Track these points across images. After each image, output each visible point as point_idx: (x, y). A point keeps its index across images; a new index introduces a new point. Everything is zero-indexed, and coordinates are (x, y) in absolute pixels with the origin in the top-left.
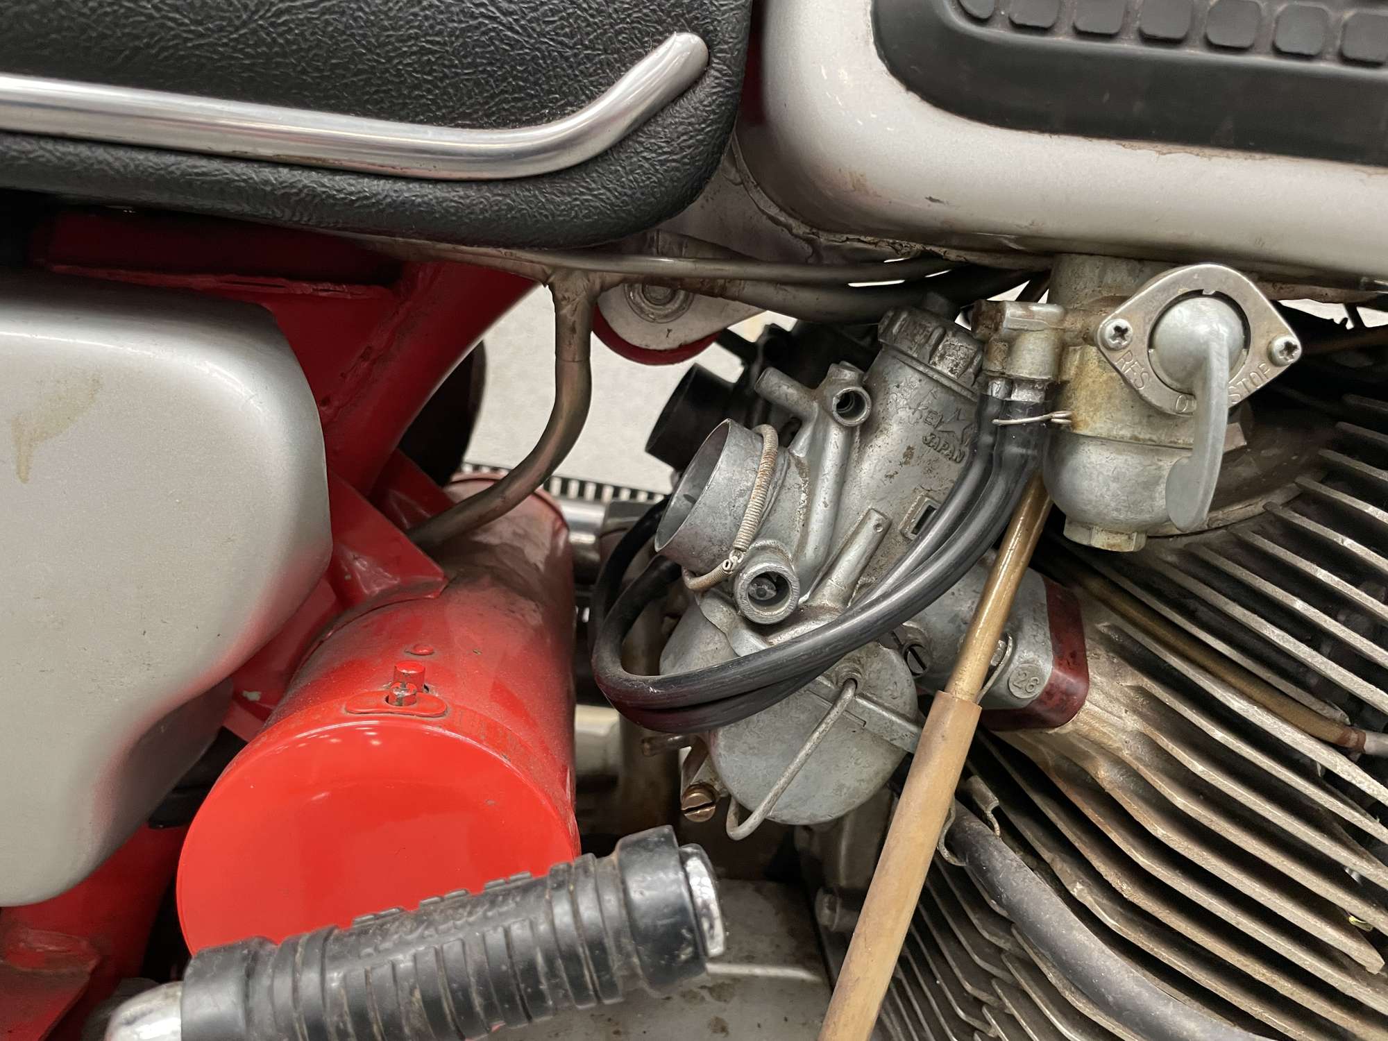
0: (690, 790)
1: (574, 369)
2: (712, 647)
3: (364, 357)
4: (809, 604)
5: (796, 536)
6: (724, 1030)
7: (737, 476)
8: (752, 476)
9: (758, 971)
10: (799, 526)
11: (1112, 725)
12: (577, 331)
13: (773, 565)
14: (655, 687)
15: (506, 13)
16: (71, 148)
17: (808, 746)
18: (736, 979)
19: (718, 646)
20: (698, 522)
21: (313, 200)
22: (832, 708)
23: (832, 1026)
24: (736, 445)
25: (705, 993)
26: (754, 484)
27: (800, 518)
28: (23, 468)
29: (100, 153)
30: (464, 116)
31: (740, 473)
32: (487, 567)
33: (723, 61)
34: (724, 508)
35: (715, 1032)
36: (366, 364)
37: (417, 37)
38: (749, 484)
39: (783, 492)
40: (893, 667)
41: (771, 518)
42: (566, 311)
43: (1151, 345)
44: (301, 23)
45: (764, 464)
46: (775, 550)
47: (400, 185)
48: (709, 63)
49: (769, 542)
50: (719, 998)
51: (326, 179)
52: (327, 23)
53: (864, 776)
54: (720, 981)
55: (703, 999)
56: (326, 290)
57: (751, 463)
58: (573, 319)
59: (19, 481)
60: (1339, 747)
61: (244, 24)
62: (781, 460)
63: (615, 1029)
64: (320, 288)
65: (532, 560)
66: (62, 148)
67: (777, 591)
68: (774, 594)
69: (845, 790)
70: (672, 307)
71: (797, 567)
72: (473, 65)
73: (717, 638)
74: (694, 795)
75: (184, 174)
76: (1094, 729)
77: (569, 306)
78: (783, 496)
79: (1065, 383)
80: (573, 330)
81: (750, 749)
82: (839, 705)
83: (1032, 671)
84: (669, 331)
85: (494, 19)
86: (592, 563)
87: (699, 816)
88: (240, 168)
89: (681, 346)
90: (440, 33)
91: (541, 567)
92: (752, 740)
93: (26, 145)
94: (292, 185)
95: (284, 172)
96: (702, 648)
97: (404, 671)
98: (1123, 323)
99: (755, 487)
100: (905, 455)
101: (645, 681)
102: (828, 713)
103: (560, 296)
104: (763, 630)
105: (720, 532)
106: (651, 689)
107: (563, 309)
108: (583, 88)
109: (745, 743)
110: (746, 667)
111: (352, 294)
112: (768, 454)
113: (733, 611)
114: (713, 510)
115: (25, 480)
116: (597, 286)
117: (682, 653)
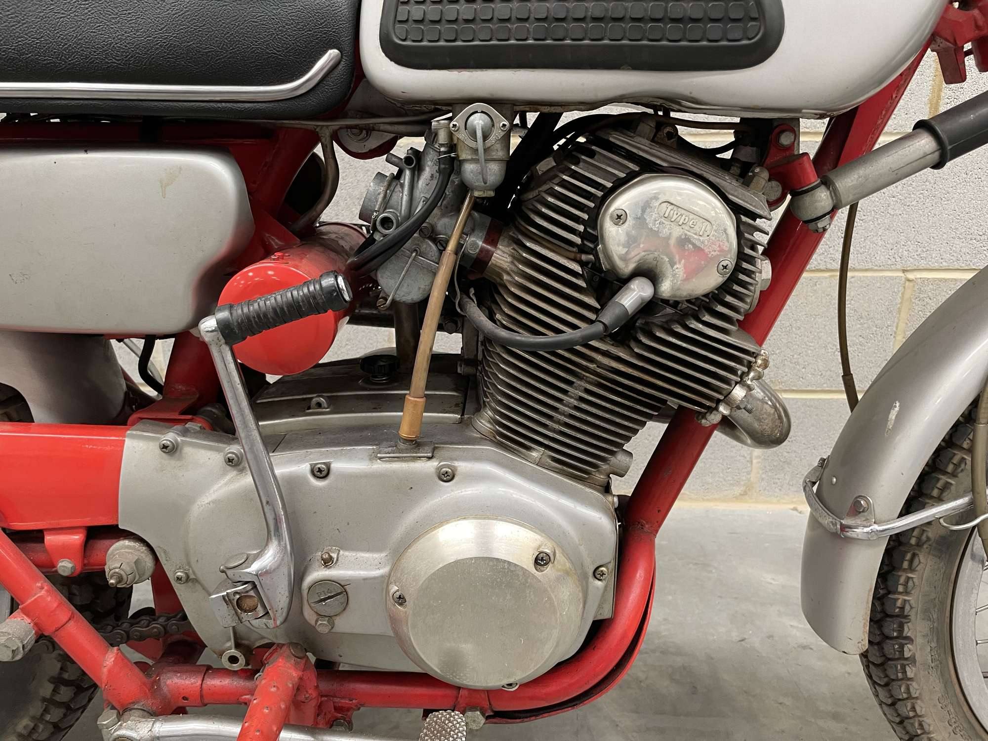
1: (331, 161)
3: (265, 166)
5: (400, 208)
7: (377, 188)
8: (381, 188)
11: (504, 261)
12: (328, 147)
13: (387, 214)
15: (278, 51)
16: (167, 103)
20: (366, 205)
21: (231, 110)
22: (409, 259)
27: (400, 202)
28: (164, 194)
29: (175, 104)
30: (271, 82)
33: (346, 56)
34: (373, 199)
36: (266, 168)
37: (254, 62)
39: (394, 193)
40: (430, 246)
41: (390, 202)
43: (466, 129)
44: (223, 62)
45: (385, 184)
46: (393, 212)
47: (255, 104)
48: (342, 57)
49: (390, 210)
51: (235, 105)
52: (230, 61)
53: (427, 284)
56: (248, 141)
57: (383, 184)
58: (326, 143)
60: (574, 260)
61: (208, 65)
62: (394, 183)
66: (165, 103)
69: (421, 289)
70: (361, 136)
72: (271, 68)
75: (197, 107)
76: (497, 262)
77: (324, 139)
78: (393, 195)
79: (455, 145)
81: (388, 277)
82: (411, 258)
83: (474, 244)
84: (364, 145)
85: (275, 54)
88: (212, 104)
89: (370, 150)
90: (261, 60)
92: (388, 274)
93: (156, 103)
94: (226, 107)
95: (223, 104)
98: (455, 123)
100: (431, 177)
102: (408, 261)
105: (374, 207)
107: (322, 140)
108: (304, 70)
109: (386, 275)
112: (387, 181)
114: (370, 200)
115: (164, 198)
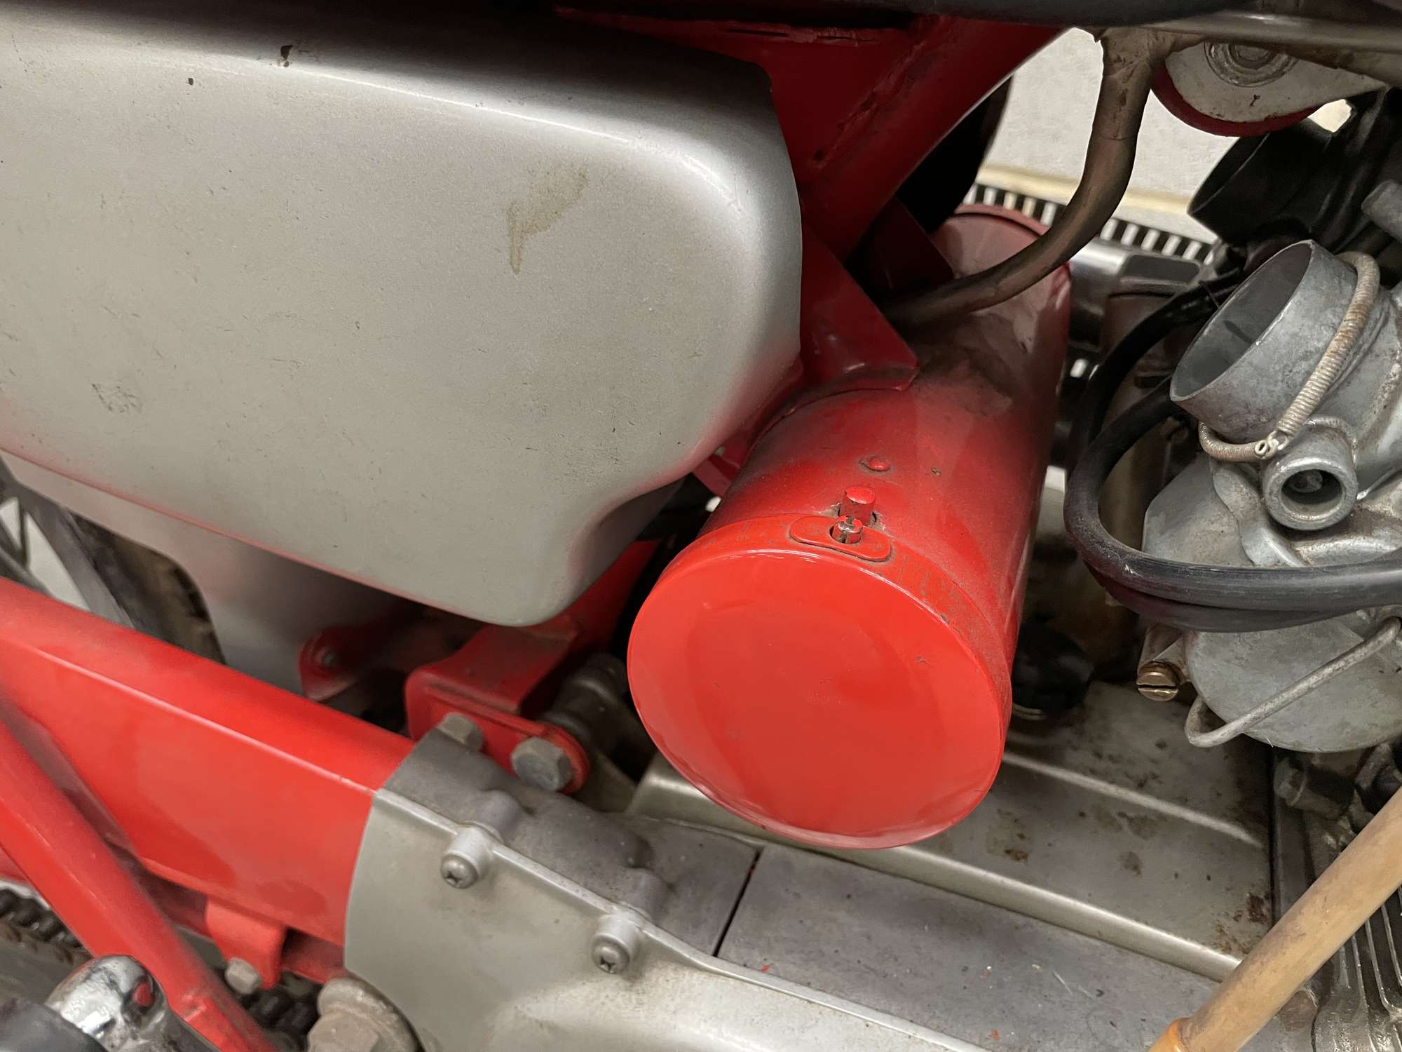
0: (1151, 666)
1: (1115, 148)
2: (1216, 527)
3: (866, 106)
4: (1364, 506)
5: (1370, 420)
6: (1136, 868)
7: (1307, 333)
8: (1327, 334)
9: (1190, 815)
10: (1378, 408)
12: (1127, 101)
13: (1326, 462)
14: (1132, 567)
17: (1313, 680)
18: (1163, 817)
19: (1225, 529)
20: (1235, 383)
22: (1360, 646)
23: (1258, 964)
24: (1316, 288)
25: (1124, 822)
26: (1327, 346)
27: (1382, 397)
28: (515, 258)
31: (1311, 328)
32: (966, 349)
34: (1276, 372)
35: (1126, 867)
36: (866, 114)
38: (1321, 345)
39: (1369, 358)
41: (1341, 392)
42: (1116, 76)
45: (1349, 321)
46: (1338, 433)
49: (1328, 421)
50: (1138, 832)
54: (1142, 814)
55: (1120, 828)
56: (831, 37)
57: (1331, 316)
58: (1124, 87)
59: (512, 271)
62: (1376, 314)
63: (1019, 831)
64: (826, 34)
65: (1020, 339)
67: (1323, 484)
68: (1319, 487)
69: (1348, 730)
71: (1359, 458)
73: (1225, 519)
74: (1155, 674)
77: (1123, 70)
78: (1364, 366)
80: (1123, 100)
81: (1236, 658)
82: (1371, 644)
84: (1256, 97)
86: (1093, 317)
87: (1154, 694)
89: (1267, 119)
91: (1030, 345)
92: (1243, 651)
96: (1203, 524)
97: (853, 500)
99: (1329, 350)
101: (1122, 553)
102: (1352, 651)
103: (1113, 56)
104: (1289, 534)
105: (1263, 398)
106: (1127, 568)
107: (1115, 72)
109: (1233, 651)
110: (1256, 583)
111: (859, 40)
112: (1359, 306)
113: (1255, 495)
114: (1260, 372)
115: (517, 271)
116: (1168, 44)
117: (1175, 522)
